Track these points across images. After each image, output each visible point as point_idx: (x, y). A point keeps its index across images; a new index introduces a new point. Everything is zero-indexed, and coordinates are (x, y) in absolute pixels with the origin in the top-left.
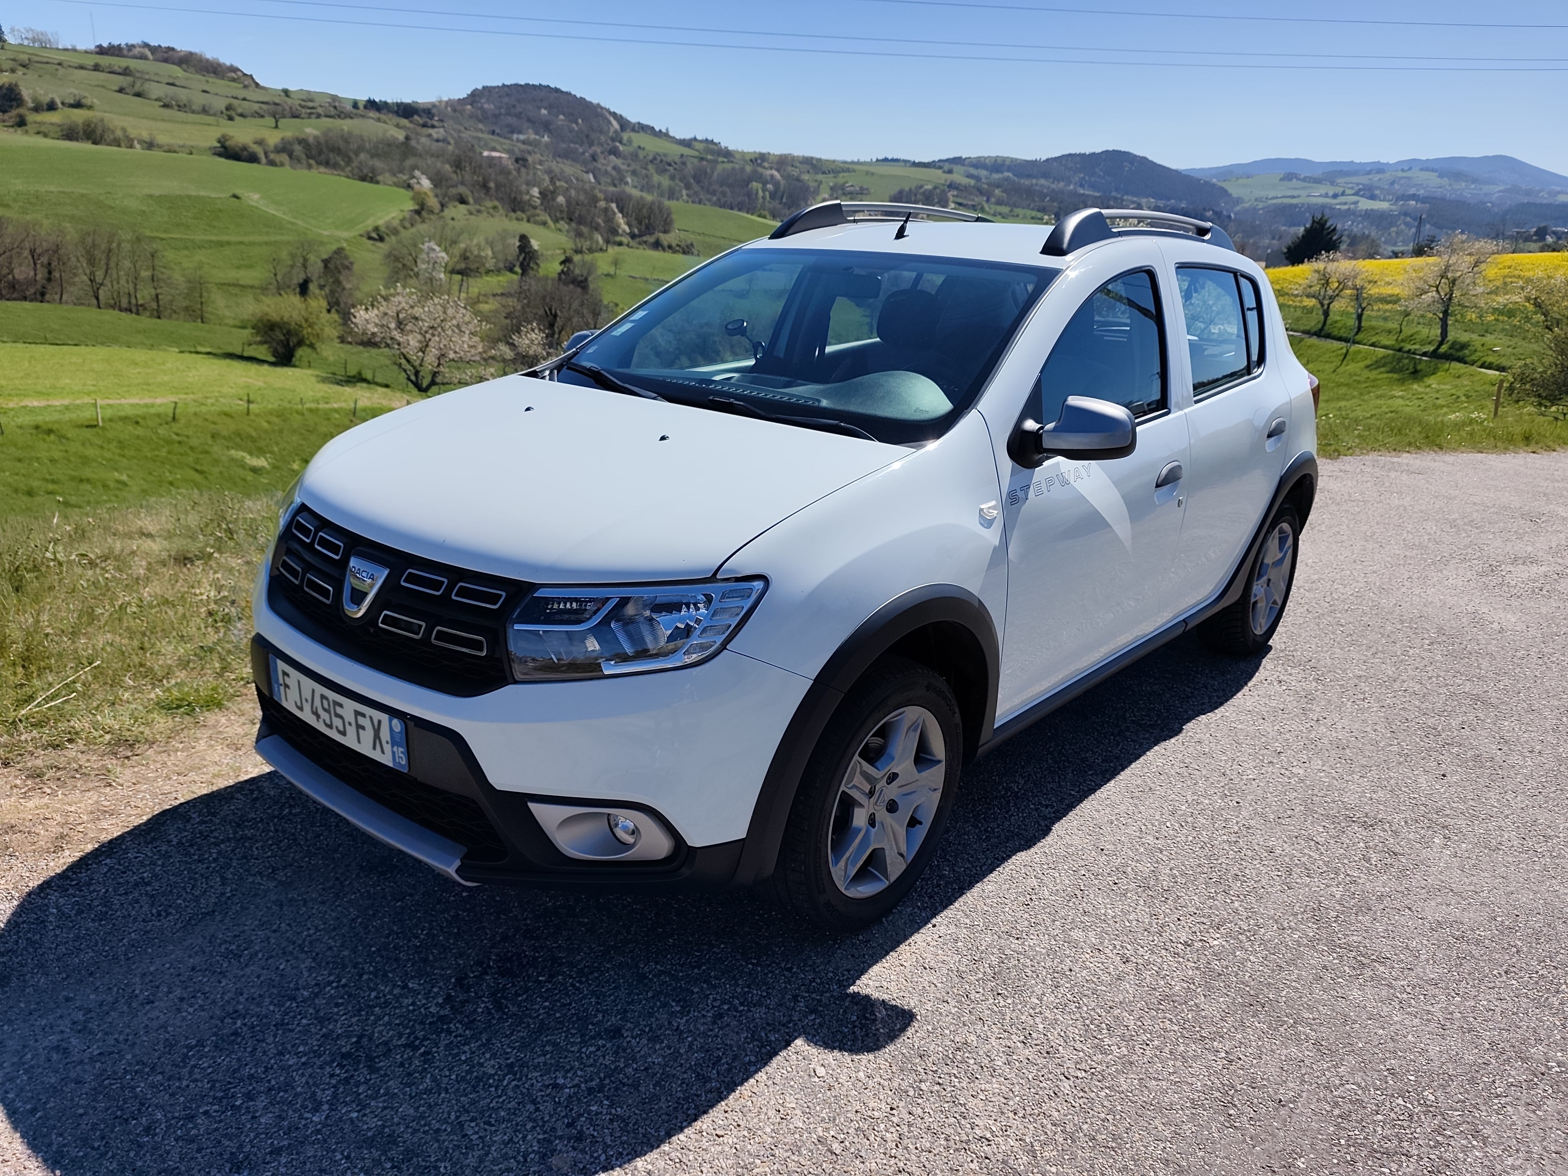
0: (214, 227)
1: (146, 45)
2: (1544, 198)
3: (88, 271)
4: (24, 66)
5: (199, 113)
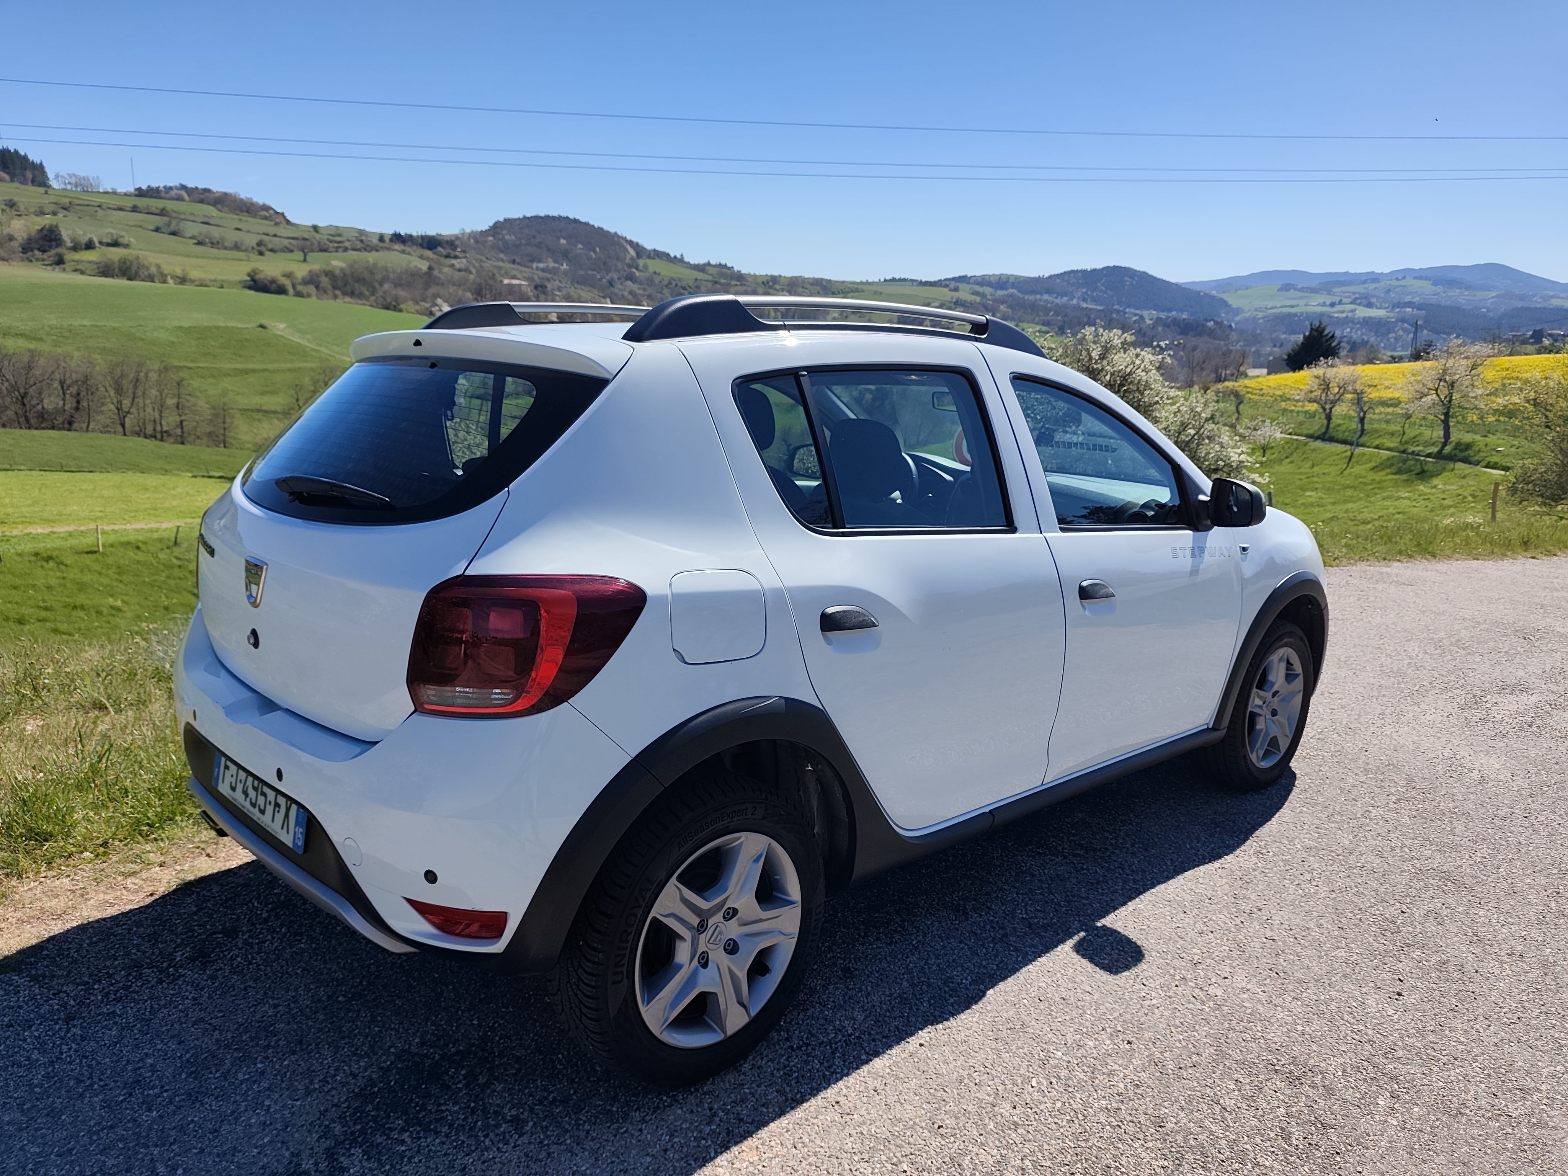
0: (240, 356)
1: (183, 187)
2: (1537, 302)
3: (115, 401)
4: (65, 209)
5: (231, 249)
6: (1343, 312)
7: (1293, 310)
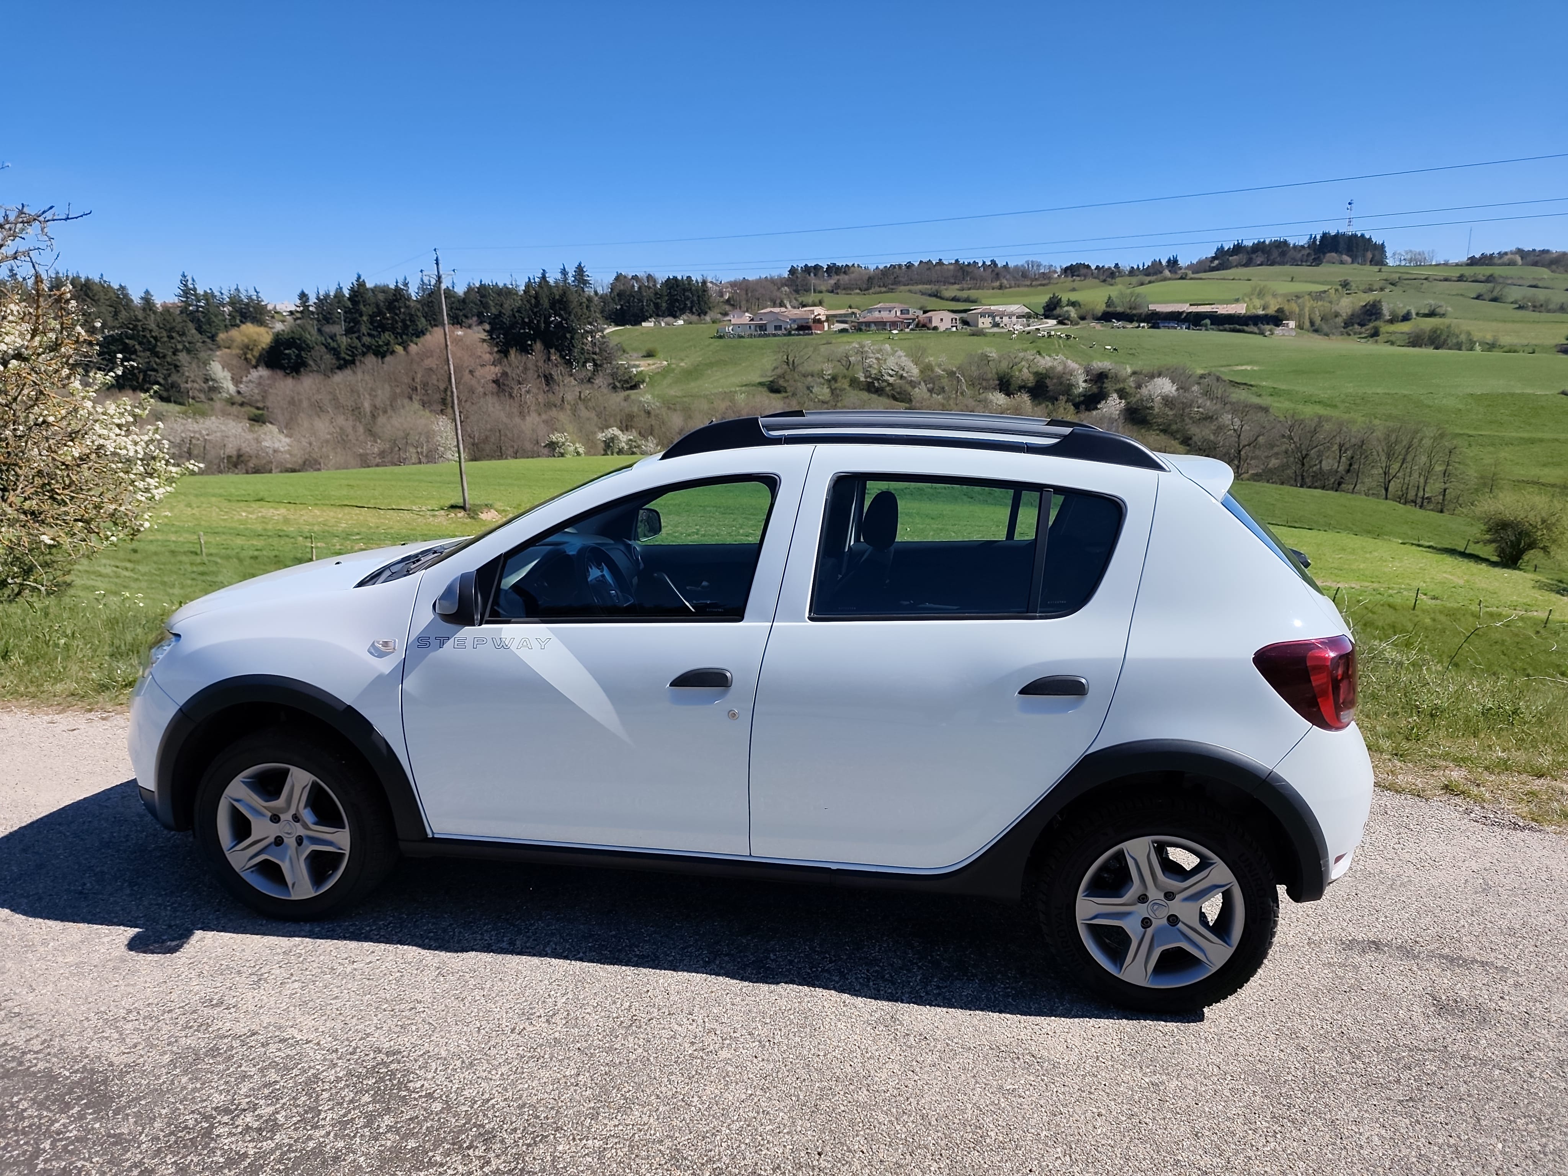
3: (1384, 465)
4: (1393, 284)
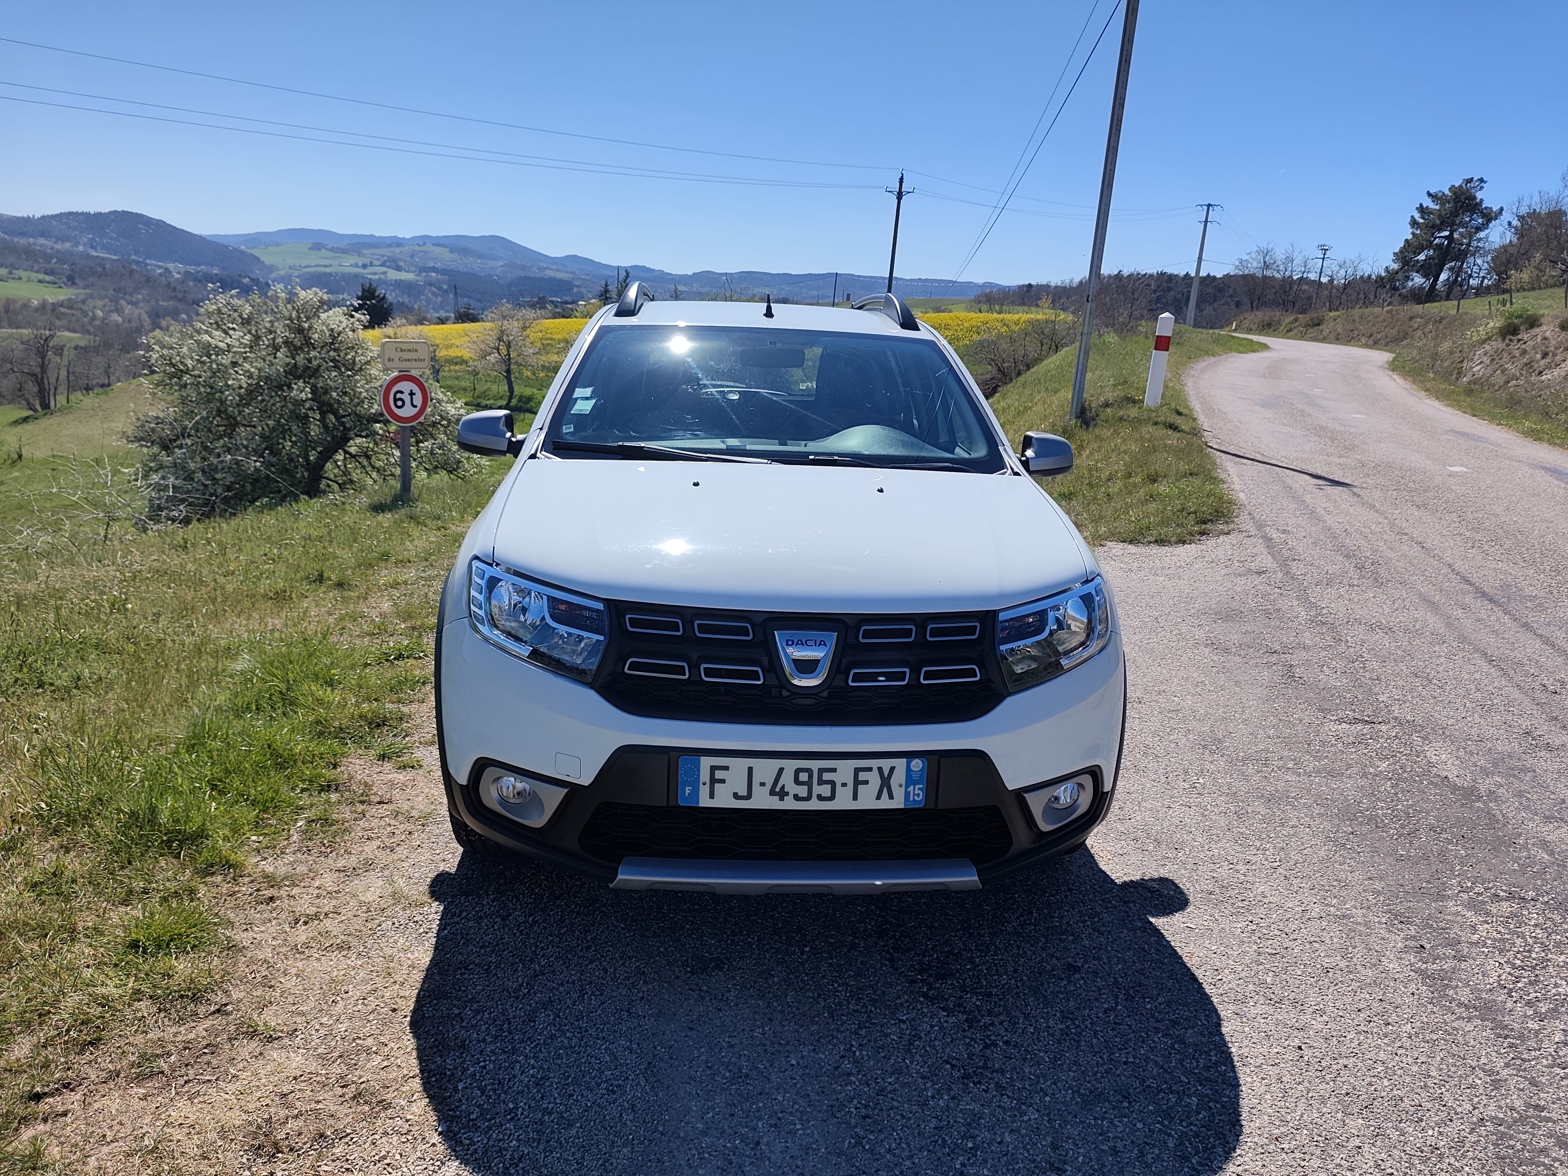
6: (376, 274)
7: (328, 270)
